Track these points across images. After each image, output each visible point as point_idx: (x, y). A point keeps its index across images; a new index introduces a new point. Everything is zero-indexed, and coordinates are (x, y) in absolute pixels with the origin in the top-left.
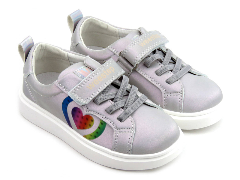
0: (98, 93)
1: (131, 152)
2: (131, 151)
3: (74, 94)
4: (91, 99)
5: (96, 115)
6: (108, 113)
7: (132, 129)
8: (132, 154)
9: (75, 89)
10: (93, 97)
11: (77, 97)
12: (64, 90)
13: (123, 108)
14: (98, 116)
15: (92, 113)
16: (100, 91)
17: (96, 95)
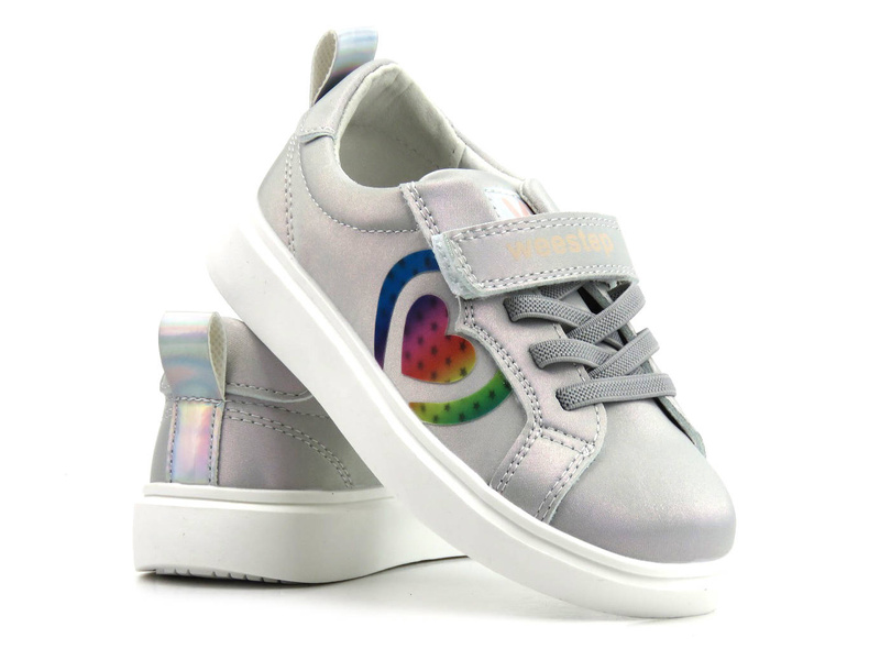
0: (531, 283)
1: (552, 516)
2: (554, 512)
3: (456, 245)
4: (501, 288)
5: (493, 349)
6: (534, 361)
7: (590, 446)
8: (552, 524)
9: (464, 232)
10: (511, 286)
11: (462, 259)
12: (422, 224)
13: (589, 369)
14: (497, 357)
15: (481, 336)
16: (541, 281)
17: (522, 284)
